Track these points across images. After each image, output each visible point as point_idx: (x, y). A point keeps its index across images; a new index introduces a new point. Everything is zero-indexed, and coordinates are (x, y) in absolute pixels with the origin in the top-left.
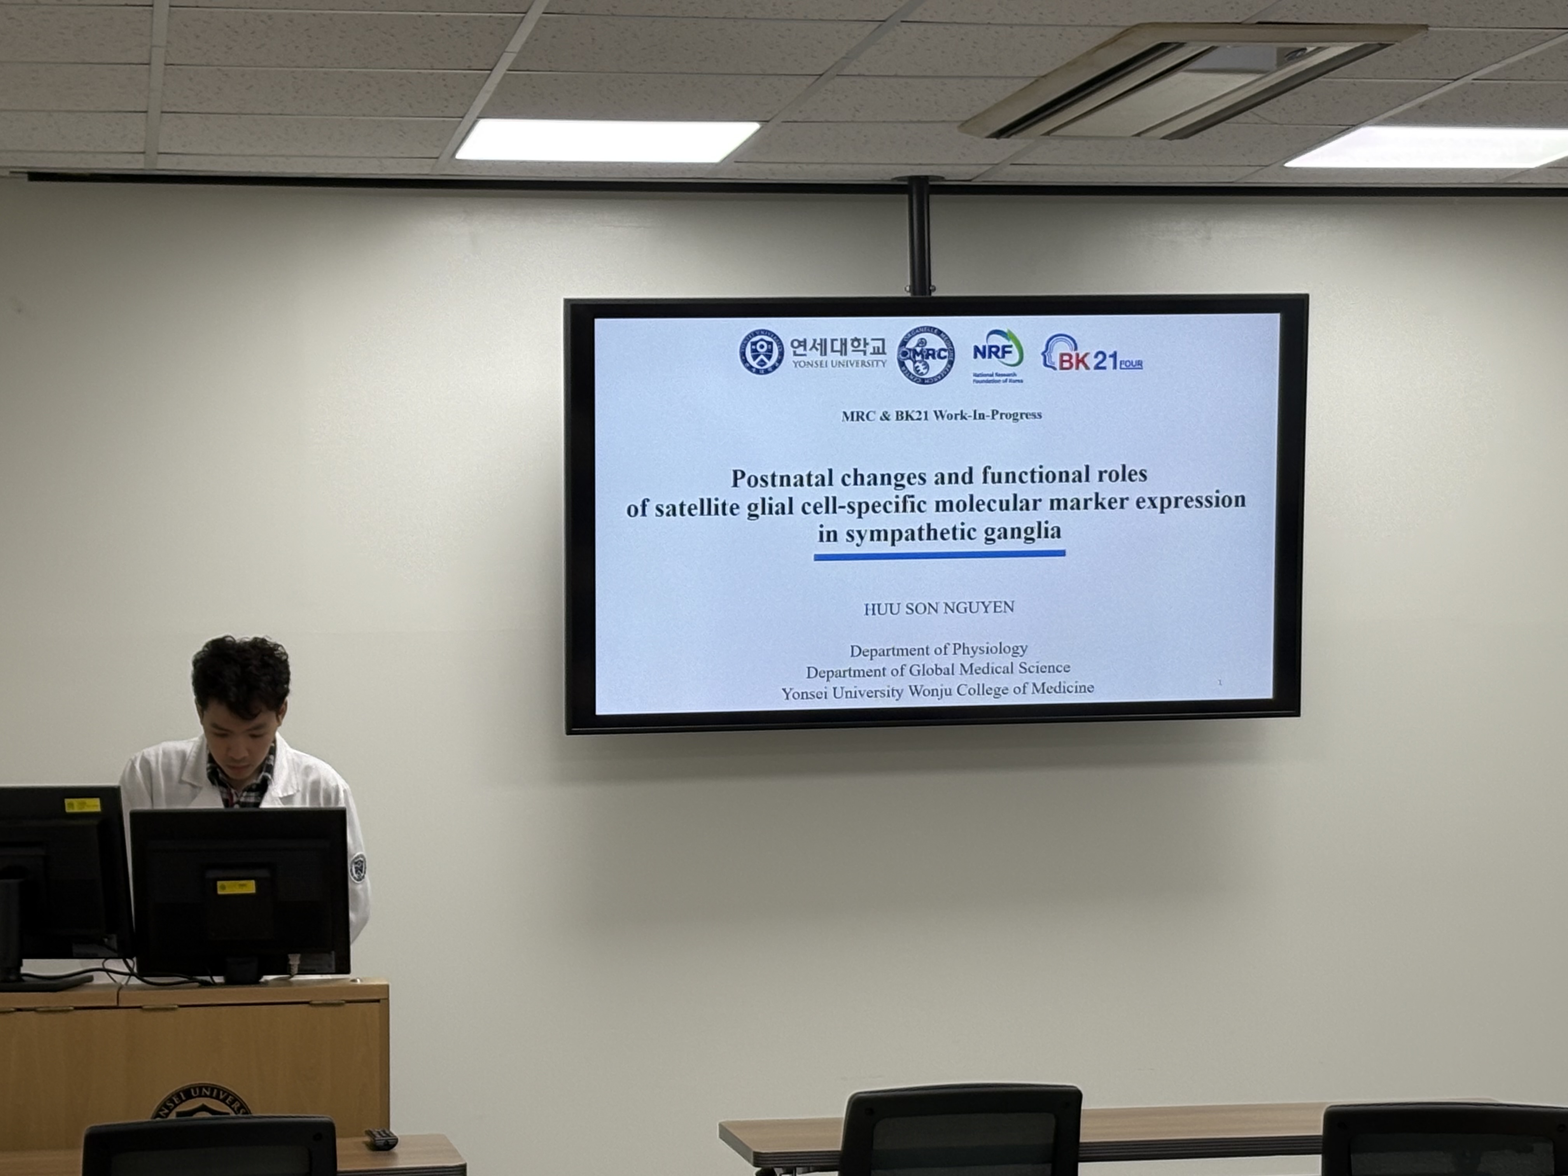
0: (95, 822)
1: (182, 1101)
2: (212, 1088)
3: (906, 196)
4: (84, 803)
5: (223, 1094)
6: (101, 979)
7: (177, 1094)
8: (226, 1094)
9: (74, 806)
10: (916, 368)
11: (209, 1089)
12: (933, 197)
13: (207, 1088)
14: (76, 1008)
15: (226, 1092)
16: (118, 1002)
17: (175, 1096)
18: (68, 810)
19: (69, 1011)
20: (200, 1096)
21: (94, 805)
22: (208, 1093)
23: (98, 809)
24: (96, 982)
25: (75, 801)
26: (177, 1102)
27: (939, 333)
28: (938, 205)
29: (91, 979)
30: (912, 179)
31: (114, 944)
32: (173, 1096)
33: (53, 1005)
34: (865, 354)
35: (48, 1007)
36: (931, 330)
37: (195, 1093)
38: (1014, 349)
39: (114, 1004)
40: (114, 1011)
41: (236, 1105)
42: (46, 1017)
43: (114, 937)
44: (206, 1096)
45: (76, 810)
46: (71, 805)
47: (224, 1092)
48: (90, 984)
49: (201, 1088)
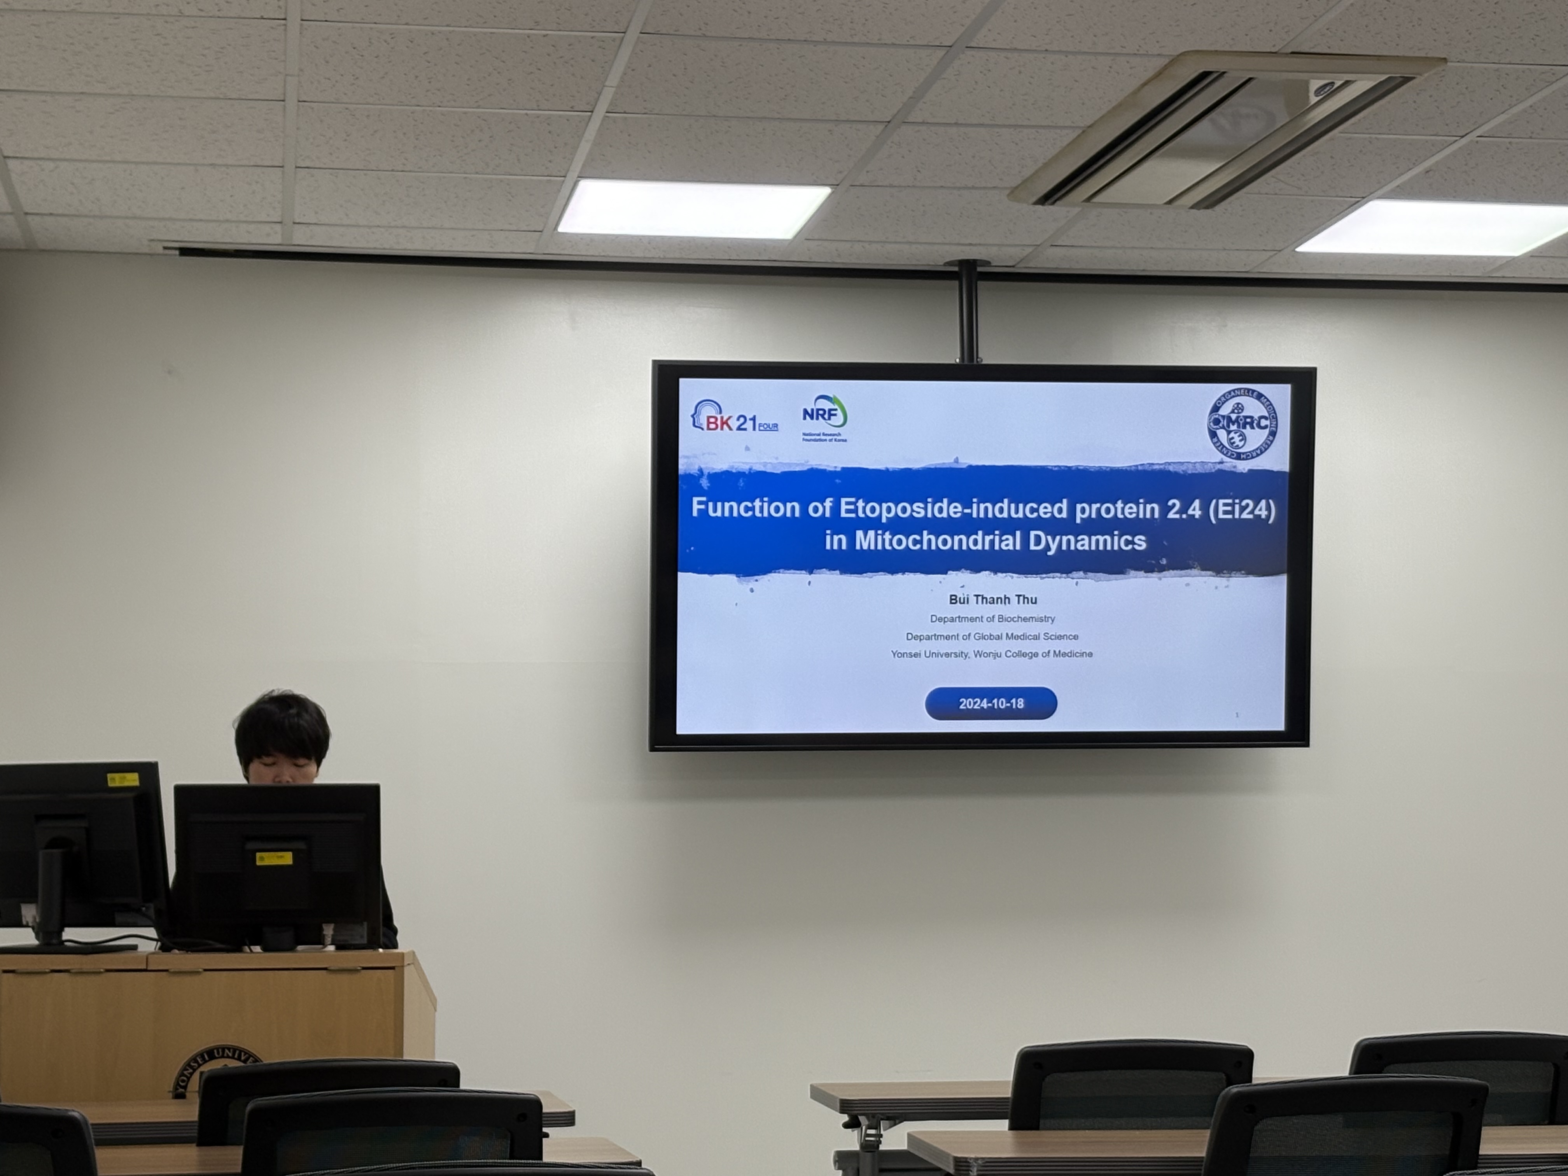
0: (131, 795)
1: (205, 1062)
2: (234, 1049)
3: (956, 283)
4: (125, 778)
5: (245, 1055)
6: (133, 944)
7: (201, 1055)
8: (247, 1055)
9: (115, 780)
11: (231, 1050)
13: (229, 1049)
14: (108, 971)
15: (247, 1053)
16: (147, 967)
17: (200, 1056)
18: (111, 784)
19: (100, 973)
20: (223, 1057)
21: (132, 780)
22: (230, 1055)
23: (137, 783)
25: (117, 776)
26: (200, 1062)
28: (985, 292)
29: (130, 944)
31: (152, 912)
32: (197, 1056)
33: (86, 967)
35: (81, 969)
37: (218, 1053)
39: (144, 967)
40: (144, 973)
42: (81, 979)
43: (152, 906)
44: (228, 1057)
45: (117, 784)
46: (113, 779)
47: (245, 1053)
49: (223, 1049)
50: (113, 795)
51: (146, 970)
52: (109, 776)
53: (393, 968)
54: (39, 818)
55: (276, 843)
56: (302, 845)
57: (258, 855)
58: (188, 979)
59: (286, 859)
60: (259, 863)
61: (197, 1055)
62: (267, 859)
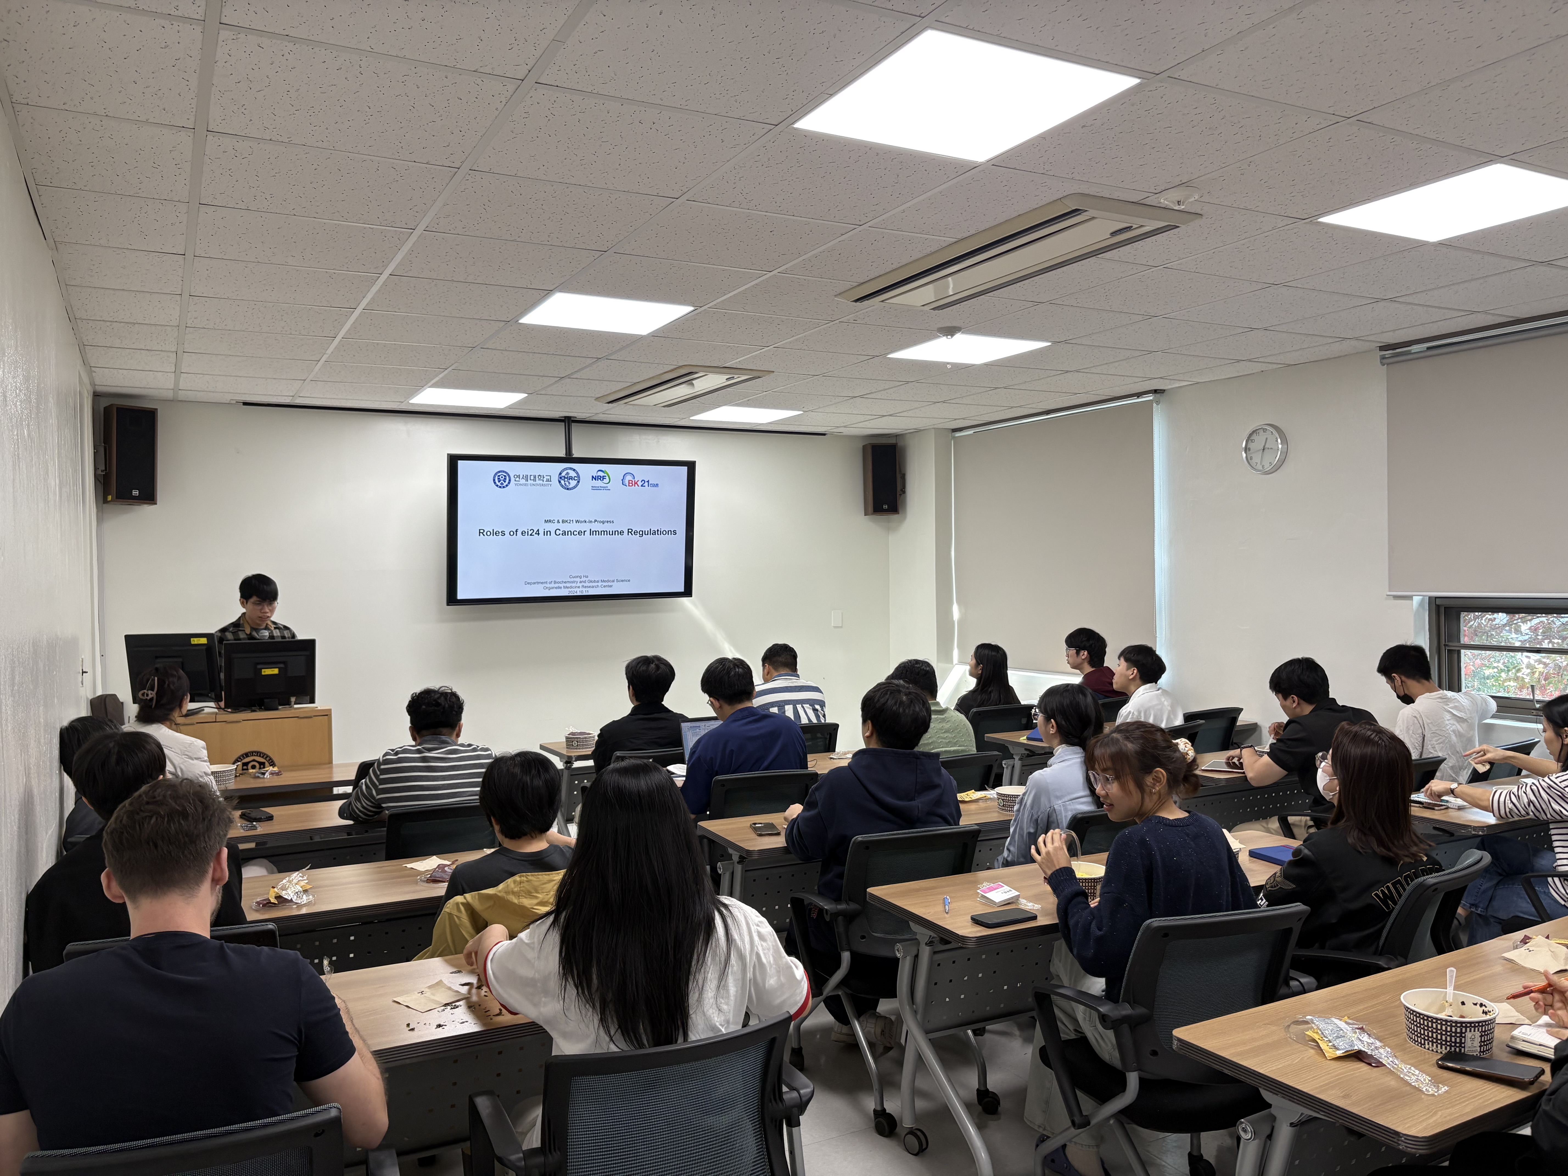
0: (204, 648)
1: (245, 758)
2: (257, 752)
3: (563, 423)
4: (200, 640)
6: (207, 710)
7: (243, 756)
9: (195, 641)
10: (565, 484)
12: (573, 424)
13: (255, 752)
14: (197, 722)
18: (192, 643)
19: (194, 723)
20: (253, 756)
21: (204, 641)
22: (256, 755)
23: (206, 642)
24: (205, 711)
25: (195, 639)
26: (242, 759)
27: (574, 470)
28: (574, 427)
29: (203, 710)
30: (565, 417)
31: (213, 696)
34: (543, 481)
36: (571, 469)
37: (250, 754)
38: (607, 477)
39: (214, 720)
41: (268, 759)
43: (213, 693)
45: (196, 643)
46: (193, 641)
47: (263, 754)
48: (203, 712)
49: (252, 752)
50: (194, 648)
51: (216, 722)
52: (192, 639)
53: (327, 715)
54: (157, 657)
55: (270, 664)
56: (282, 666)
57: (263, 670)
58: (234, 725)
59: (276, 671)
60: (263, 673)
61: (240, 756)
62: (267, 672)
